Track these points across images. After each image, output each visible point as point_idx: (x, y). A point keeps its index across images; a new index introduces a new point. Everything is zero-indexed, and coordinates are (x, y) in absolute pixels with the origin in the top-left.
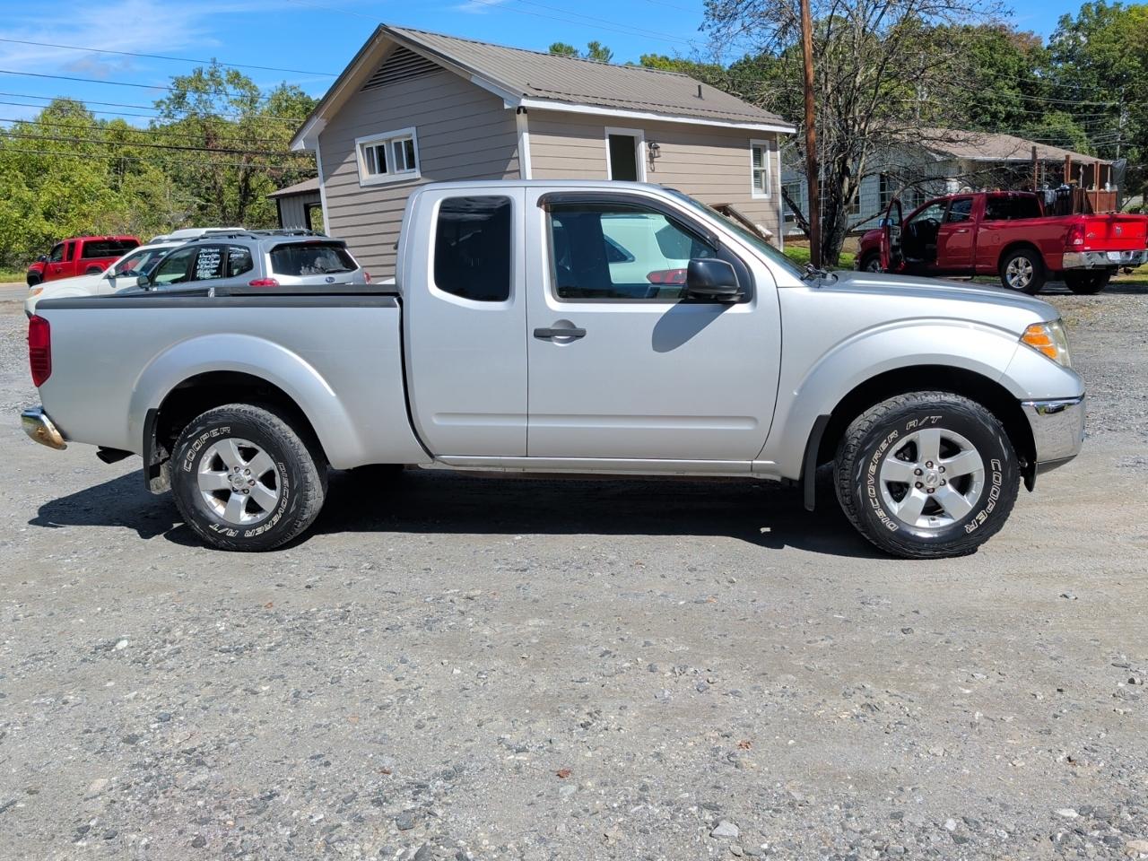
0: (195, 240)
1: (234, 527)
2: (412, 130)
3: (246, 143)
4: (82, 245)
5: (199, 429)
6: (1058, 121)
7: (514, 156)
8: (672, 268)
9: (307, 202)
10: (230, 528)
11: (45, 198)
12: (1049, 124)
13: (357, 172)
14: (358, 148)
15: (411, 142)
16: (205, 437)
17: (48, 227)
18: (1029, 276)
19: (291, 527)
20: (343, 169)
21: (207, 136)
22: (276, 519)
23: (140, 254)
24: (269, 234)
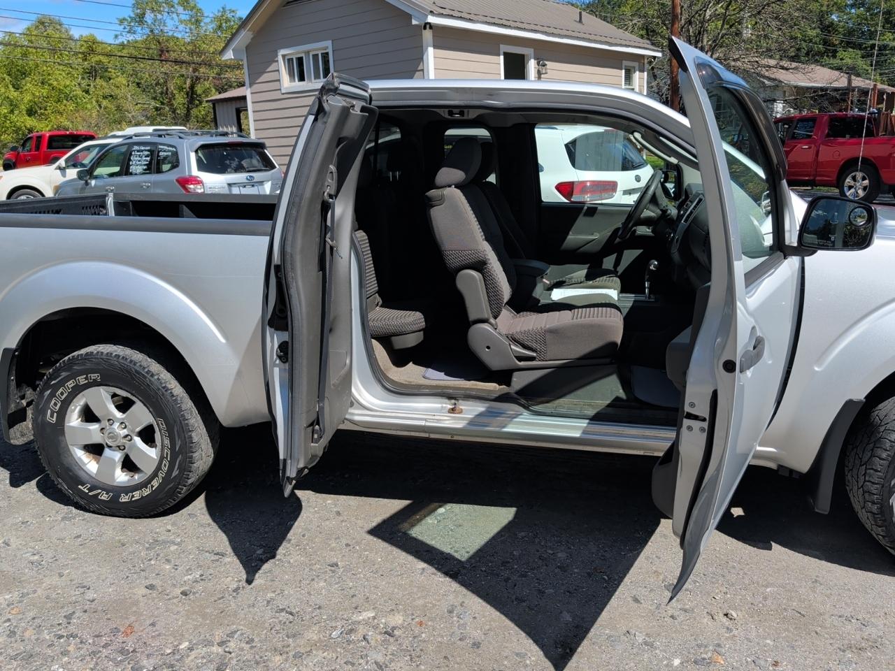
0: (129, 138)
1: (108, 489)
2: (328, 44)
3: (192, 57)
4: (47, 138)
5: (64, 374)
6: (849, 57)
7: (419, 68)
8: (580, 180)
9: (238, 106)
10: (103, 490)
11: (28, 97)
12: (842, 59)
13: (279, 80)
14: (280, 59)
15: (327, 53)
16: (70, 384)
17: (30, 122)
18: (865, 189)
19: (173, 492)
20: (265, 77)
21: (161, 50)
22: (155, 483)
23: (88, 148)
24: (197, 134)
